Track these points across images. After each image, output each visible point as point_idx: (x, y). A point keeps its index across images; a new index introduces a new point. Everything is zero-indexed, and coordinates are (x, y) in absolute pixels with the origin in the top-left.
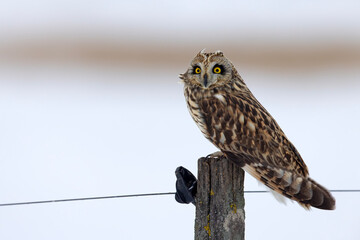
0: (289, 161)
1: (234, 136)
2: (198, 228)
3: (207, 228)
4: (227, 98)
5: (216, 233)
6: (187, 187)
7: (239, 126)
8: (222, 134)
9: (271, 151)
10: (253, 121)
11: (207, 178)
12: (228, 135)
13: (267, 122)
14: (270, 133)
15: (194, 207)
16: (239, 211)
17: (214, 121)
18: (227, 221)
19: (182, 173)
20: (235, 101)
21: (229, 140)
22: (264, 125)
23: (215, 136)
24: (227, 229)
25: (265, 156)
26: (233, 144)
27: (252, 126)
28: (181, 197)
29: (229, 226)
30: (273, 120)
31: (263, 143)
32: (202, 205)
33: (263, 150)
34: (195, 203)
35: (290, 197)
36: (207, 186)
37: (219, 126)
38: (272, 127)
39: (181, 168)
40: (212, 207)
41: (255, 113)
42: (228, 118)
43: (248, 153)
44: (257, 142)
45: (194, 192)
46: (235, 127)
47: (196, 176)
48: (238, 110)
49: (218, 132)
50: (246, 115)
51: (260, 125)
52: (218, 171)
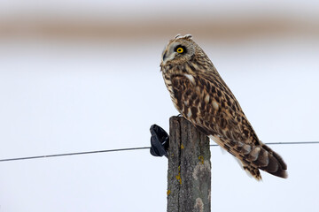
0: (247, 136)
1: (199, 113)
2: (171, 178)
3: (178, 178)
4: (197, 79)
5: (186, 182)
6: (160, 142)
7: (203, 105)
8: (189, 110)
9: (230, 128)
10: (218, 101)
11: (178, 134)
12: (194, 111)
13: (229, 103)
14: (231, 113)
15: (167, 160)
16: (207, 162)
18: (196, 171)
19: (156, 130)
20: (203, 82)
21: (194, 116)
22: (226, 105)
23: (183, 109)
24: (196, 178)
25: (224, 131)
26: (198, 119)
27: (216, 105)
28: (155, 151)
29: (198, 175)
31: (223, 121)
32: (174, 158)
33: (222, 126)
34: (167, 156)
35: (249, 163)
36: (178, 141)
37: (187, 102)
38: (234, 108)
39: (155, 125)
40: (182, 159)
41: (220, 94)
42: (195, 96)
43: (210, 128)
44: (217, 119)
45: (166, 146)
46: (200, 105)
47: (168, 132)
48: (204, 91)
49: (186, 108)
50: (211, 95)
51: (223, 105)
52: (187, 128)
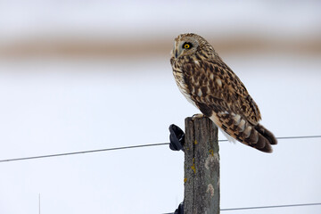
1: (209, 91)
2: (187, 168)
3: (193, 168)
4: (201, 63)
5: (199, 171)
6: (178, 139)
7: (211, 83)
8: (200, 90)
9: (233, 102)
10: (221, 78)
11: (192, 132)
12: (204, 90)
13: (232, 79)
14: (233, 87)
15: (183, 153)
16: (215, 155)
17: (193, 80)
18: (207, 163)
19: (174, 129)
20: (206, 65)
21: (205, 94)
22: (229, 81)
23: (194, 91)
24: (207, 168)
25: (229, 105)
26: (207, 97)
27: (219, 82)
28: (174, 146)
29: (209, 166)
30: (236, 77)
31: (229, 95)
32: (189, 151)
33: (228, 100)
34: (183, 150)
35: (241, 141)
36: (192, 138)
37: (198, 84)
38: (236, 83)
39: (173, 125)
40: (196, 153)
41: (222, 73)
42: (203, 77)
44: (225, 94)
45: (183, 142)
46: (208, 83)
47: (184, 130)
48: (208, 71)
49: (197, 88)
50: (215, 74)
51: (226, 81)
52: (199, 127)
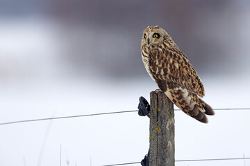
0: (194, 87)
1: (169, 71)
2: (152, 129)
3: (157, 129)
4: (164, 50)
5: (162, 131)
8: (162, 70)
9: (186, 80)
11: (156, 102)
12: (165, 71)
13: (186, 63)
14: (187, 69)
17: (157, 63)
18: (168, 124)
19: (143, 100)
20: (167, 52)
21: (166, 73)
22: (184, 65)
23: (157, 71)
25: (183, 82)
26: (167, 76)
27: (177, 65)
28: (142, 113)
29: (169, 127)
31: (183, 75)
32: (154, 117)
33: (182, 79)
34: (149, 116)
36: (156, 107)
38: (189, 66)
39: (142, 97)
40: (159, 118)
42: (165, 61)
43: (174, 81)
44: (180, 75)
46: (169, 66)
48: (168, 56)
49: (160, 69)
50: (174, 59)
